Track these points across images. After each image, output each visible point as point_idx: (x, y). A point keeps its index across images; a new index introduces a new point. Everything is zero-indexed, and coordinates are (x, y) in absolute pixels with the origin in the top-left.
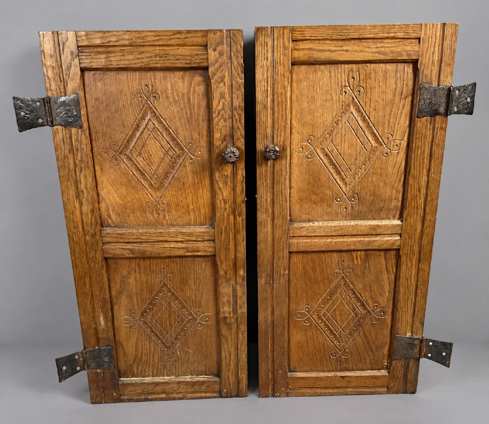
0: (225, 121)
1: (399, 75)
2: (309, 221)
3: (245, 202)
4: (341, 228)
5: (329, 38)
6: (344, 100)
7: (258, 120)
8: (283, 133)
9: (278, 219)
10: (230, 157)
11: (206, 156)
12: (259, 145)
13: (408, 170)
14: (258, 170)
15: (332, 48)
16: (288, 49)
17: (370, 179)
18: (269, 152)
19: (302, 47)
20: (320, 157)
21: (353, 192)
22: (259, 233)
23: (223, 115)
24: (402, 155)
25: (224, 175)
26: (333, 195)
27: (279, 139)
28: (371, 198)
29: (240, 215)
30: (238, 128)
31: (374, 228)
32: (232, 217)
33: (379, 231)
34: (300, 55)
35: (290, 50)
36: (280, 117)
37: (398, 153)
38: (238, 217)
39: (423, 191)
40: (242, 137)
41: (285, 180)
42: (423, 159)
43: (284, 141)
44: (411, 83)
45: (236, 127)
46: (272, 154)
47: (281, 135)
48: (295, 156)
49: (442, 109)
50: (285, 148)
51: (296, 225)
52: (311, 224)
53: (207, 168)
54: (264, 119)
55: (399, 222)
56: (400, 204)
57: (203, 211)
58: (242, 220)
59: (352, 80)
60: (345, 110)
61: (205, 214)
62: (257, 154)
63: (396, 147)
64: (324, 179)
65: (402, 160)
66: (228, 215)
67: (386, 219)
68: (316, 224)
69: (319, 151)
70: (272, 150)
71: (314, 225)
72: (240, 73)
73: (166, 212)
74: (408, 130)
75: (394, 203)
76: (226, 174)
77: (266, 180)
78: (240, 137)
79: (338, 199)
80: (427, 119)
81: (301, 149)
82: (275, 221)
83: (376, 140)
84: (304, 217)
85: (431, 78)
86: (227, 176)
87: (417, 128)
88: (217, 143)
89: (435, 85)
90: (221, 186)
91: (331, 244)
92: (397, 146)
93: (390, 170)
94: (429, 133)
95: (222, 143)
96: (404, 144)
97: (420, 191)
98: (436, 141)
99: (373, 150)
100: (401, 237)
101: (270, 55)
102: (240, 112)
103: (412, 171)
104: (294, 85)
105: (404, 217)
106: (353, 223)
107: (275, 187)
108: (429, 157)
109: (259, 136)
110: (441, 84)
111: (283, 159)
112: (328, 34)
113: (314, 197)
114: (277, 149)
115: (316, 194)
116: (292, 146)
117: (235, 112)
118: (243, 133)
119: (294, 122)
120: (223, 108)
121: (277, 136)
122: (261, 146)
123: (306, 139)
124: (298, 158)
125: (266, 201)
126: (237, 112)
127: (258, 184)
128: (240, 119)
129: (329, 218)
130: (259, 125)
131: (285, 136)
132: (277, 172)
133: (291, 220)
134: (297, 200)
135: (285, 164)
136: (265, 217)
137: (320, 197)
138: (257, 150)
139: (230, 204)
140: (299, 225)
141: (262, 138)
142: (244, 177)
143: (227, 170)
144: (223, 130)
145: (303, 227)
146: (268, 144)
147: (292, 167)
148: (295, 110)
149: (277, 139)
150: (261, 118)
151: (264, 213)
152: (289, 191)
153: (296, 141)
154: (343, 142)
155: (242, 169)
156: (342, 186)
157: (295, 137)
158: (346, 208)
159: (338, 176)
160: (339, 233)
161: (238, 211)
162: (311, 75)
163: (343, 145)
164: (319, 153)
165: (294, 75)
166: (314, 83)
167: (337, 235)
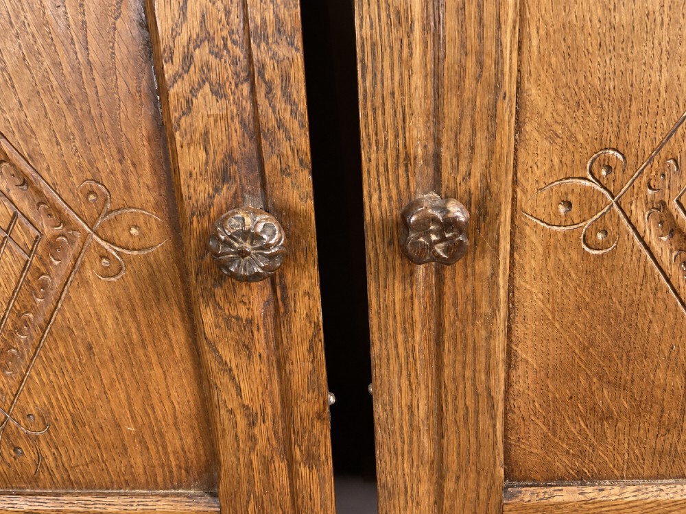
0: (218, 93)
2: (581, 478)
3: (327, 414)
7: (364, 84)
8: (481, 141)
9: (458, 479)
10: (242, 253)
11: (158, 243)
12: (375, 196)
18: (422, 226)
20: (641, 239)
23: (206, 68)
25: (238, 318)
27: (463, 168)
29: (311, 459)
30: (281, 124)
32: (280, 466)
36: (471, 64)
38: (303, 471)
40: (301, 162)
41: (490, 336)
43: (486, 176)
45: (268, 119)
46: (434, 238)
47: (472, 148)
48: (533, 239)
50: (490, 206)
51: (527, 497)
52: (591, 492)
53: (170, 289)
54: (390, 77)
57: (174, 441)
58: (322, 480)
61: (183, 449)
62: (369, 234)
64: (656, 329)
66: (267, 464)
68: (612, 493)
69: (639, 214)
70: (434, 220)
71: (600, 497)
73: (43, 443)
76: (243, 311)
78: (295, 165)
81: (562, 209)
82: (450, 486)
84: (561, 463)
86: (250, 322)
88: (196, 190)
90: (227, 354)
95: (217, 190)
102: (283, 51)
107: (447, 359)
109: (371, 158)
111: (483, 251)
114: (457, 211)
115: (616, 385)
116: (520, 196)
118: (304, 143)
119: (532, 89)
120: (205, 35)
121: (458, 155)
122: (385, 202)
123: (588, 165)
124: (547, 247)
125: (412, 414)
126: (269, 49)
127: (375, 350)
128: (286, 78)
129: (662, 471)
130: (374, 110)
131: (491, 152)
132: (455, 304)
133: (515, 475)
134: (537, 404)
135: (489, 274)
136: (407, 470)
137: (632, 396)
138: (368, 218)
139: (269, 423)
140: (541, 496)
141: (386, 166)
142: (317, 325)
143: (245, 299)
144: (217, 135)
145: (560, 503)
146: (415, 193)
147: (518, 281)
148: (542, 32)
149: (456, 168)
150: (379, 76)
151: (403, 455)
152: (502, 375)
153: (538, 172)
155: (306, 293)
157: (538, 155)
161: (304, 448)
164: (641, 226)
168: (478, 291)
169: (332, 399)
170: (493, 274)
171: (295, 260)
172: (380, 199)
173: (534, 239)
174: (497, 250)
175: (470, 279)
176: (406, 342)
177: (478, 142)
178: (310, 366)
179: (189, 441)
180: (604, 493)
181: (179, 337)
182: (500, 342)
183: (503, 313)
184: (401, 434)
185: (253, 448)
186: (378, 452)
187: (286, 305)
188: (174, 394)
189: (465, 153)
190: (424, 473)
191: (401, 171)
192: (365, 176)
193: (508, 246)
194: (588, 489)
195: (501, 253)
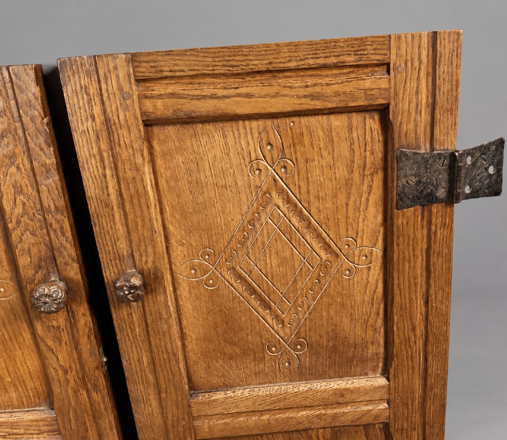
0: (33, 234)
1: (355, 135)
2: (226, 387)
4: (284, 397)
5: (210, 72)
6: (258, 184)
7: (96, 229)
8: (150, 250)
9: (166, 392)
10: (45, 303)
11: (13, 294)
12: (108, 272)
13: (389, 297)
14: (114, 316)
15: (220, 92)
16: (130, 97)
17: (324, 314)
19: (158, 93)
20: (228, 282)
21: (298, 335)
22: (136, 415)
23: (27, 225)
24: (376, 273)
25: (53, 326)
26: (262, 343)
27: (144, 259)
28: (331, 344)
29: (95, 387)
30: (62, 246)
31: (342, 393)
32: (83, 393)
33: (348, 397)
34: (158, 107)
35: (135, 97)
36: (139, 221)
37: (369, 268)
38: (94, 394)
39: (420, 330)
40: (73, 260)
42: (415, 278)
43: (154, 262)
44: (379, 148)
45: (56, 243)
46: (127, 292)
47: (146, 252)
49: (441, 193)
50: (159, 274)
51: (200, 397)
52: (230, 393)
53: (20, 313)
54: (107, 226)
55: (382, 381)
56: (382, 350)
57: (30, 384)
58: (103, 398)
59: (269, 147)
60: (265, 200)
61: (35, 388)
62: (107, 287)
63: (364, 258)
64: (243, 319)
65: (377, 280)
66: (76, 392)
67: (361, 375)
68: (239, 392)
69: (226, 273)
70: (126, 286)
72: (44, 146)
74: (382, 230)
75: (371, 350)
76: (55, 323)
77: (133, 330)
78: (70, 261)
79: (274, 349)
80: (415, 210)
81: (193, 271)
82: (163, 395)
83: (327, 247)
84: (215, 380)
85: (417, 139)
86: (58, 328)
87: (398, 227)
88: (27, 272)
89: (424, 149)
90: (50, 343)
91: (269, 423)
92: (366, 256)
93: (358, 298)
94: (422, 234)
95: (37, 272)
96: (378, 251)
97: (414, 329)
98: (435, 247)
99: (325, 266)
100: (388, 403)
101: (97, 110)
102: (59, 217)
103: (397, 299)
104: (159, 162)
105: (392, 371)
106: (303, 387)
107: (152, 339)
108: (424, 274)
109: (104, 257)
110: (437, 146)
112: (208, 66)
113: (229, 349)
115: (233, 344)
116: (173, 267)
117: (50, 218)
119: (171, 228)
120: (25, 212)
121: (141, 255)
122: (113, 275)
123: (200, 254)
124: (190, 288)
125: (140, 364)
126: (53, 216)
127: (118, 337)
128: (62, 228)
129: (261, 381)
130: (101, 238)
131: (155, 253)
132: (151, 315)
133: (194, 388)
134: (199, 355)
135: (163, 301)
136: (143, 390)
138: (106, 281)
139: (74, 373)
140: (207, 397)
141: (111, 260)
142: (90, 328)
143: (55, 318)
144: (34, 250)
145: (215, 400)
146: (126, 269)
147: (181, 303)
149: (141, 260)
150: (101, 225)
151: (139, 383)
152: (179, 344)
153: (179, 258)
154: (268, 256)
155: (83, 314)
156: (276, 327)
157: (178, 252)
158: (289, 363)
159: (268, 311)
160: (282, 405)
161: (92, 383)
162: (189, 144)
163: (268, 261)
164: (227, 277)
165: (155, 144)
166: (197, 157)
167: (277, 408)
168: (160, 308)
169: (105, 360)
170: (165, 301)
171: (76, 300)
173: (184, 285)
174: (165, 291)
175: (156, 303)
176: (132, 332)
177: (148, 250)
178: (89, 346)
179: (38, 383)
180: (235, 393)
181: (27, 335)
182: (175, 329)
183: (174, 316)
184: (137, 373)
185: (68, 385)
186: (127, 383)
187: (74, 318)
188: (28, 362)
190: (152, 391)
191: (118, 262)
192: (102, 265)
193: (171, 289)
194: (228, 392)
195: (168, 292)
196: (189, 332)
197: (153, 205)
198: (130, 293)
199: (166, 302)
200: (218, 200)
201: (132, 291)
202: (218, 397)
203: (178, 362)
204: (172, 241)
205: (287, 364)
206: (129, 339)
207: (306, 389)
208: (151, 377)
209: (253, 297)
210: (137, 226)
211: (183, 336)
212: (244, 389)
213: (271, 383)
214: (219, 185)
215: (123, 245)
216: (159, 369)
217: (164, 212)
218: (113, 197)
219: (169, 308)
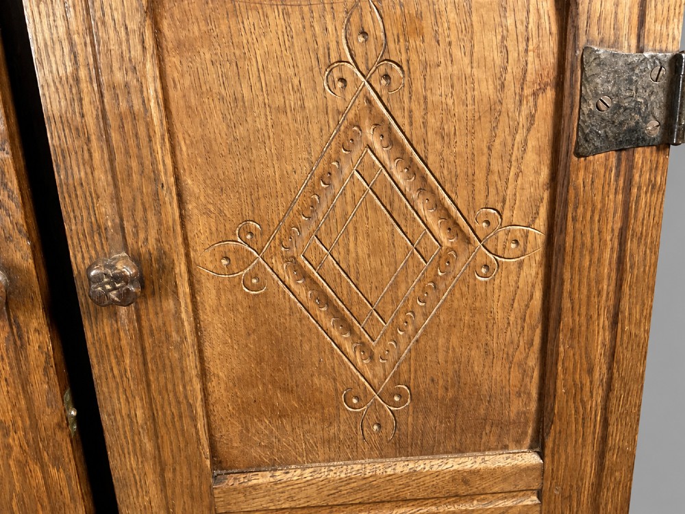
1: (510, 22)
2: (273, 466)
4: (368, 483)
6: (341, 106)
7: (60, 177)
8: (151, 216)
9: (174, 470)
12: (79, 256)
13: (553, 313)
14: (88, 335)
17: (441, 341)
18: (98, 279)
20: (284, 283)
21: (396, 378)
24: (532, 271)
26: (336, 390)
27: (142, 236)
28: (450, 394)
29: (57, 461)
31: (465, 478)
32: (35, 468)
33: (477, 485)
36: (134, 164)
37: (521, 264)
38: (52, 470)
39: (600, 372)
40: (20, 232)
42: (598, 282)
43: (159, 241)
44: (550, 46)
46: (108, 287)
47: (146, 221)
49: (653, 128)
50: (166, 262)
51: (230, 481)
52: (279, 475)
54: (79, 173)
55: (533, 459)
56: (533, 406)
58: (69, 479)
59: (361, 39)
60: (348, 138)
62: (78, 284)
63: (513, 246)
64: (306, 347)
65: (533, 286)
66: (22, 465)
67: (496, 449)
68: (294, 474)
69: (281, 268)
70: (107, 275)
71: (285, 477)
74: (546, 195)
75: (516, 406)
77: (120, 361)
78: (16, 234)
79: (355, 401)
80: (607, 159)
81: (224, 262)
82: (169, 476)
83: (453, 227)
84: (255, 452)
85: (616, 28)
87: (576, 189)
89: (628, 45)
92: (517, 242)
93: (500, 315)
94: (614, 201)
96: (538, 234)
97: (590, 371)
98: (636, 226)
99: (446, 258)
100: (539, 497)
103: (567, 319)
104: (172, 60)
105: (549, 443)
106: (401, 466)
107: (152, 377)
108: (614, 275)
109: (72, 228)
110: (649, 43)
111: (167, 295)
113: (280, 399)
115: (286, 390)
116: (192, 254)
119: (188, 181)
121: (136, 227)
122: (87, 259)
123: (237, 232)
124: (218, 290)
125: (131, 422)
127: (95, 371)
129: (332, 455)
130: (70, 195)
131: (160, 223)
132: (152, 334)
133: (220, 464)
134: (231, 409)
135: (173, 311)
136: (134, 466)
137: (299, 397)
138: (75, 272)
139: (21, 434)
140: (242, 480)
141: (84, 235)
142: (47, 354)
145: (255, 485)
146: (111, 254)
147: (202, 316)
148: (188, 142)
149: (136, 234)
150: (69, 172)
151: (129, 453)
152: (198, 386)
153: (203, 237)
154: (352, 239)
155: (36, 330)
156: (359, 363)
157: (200, 227)
158: (379, 425)
159: (348, 335)
160: (364, 496)
161: (50, 452)
162: (224, 28)
163: (352, 246)
164: (281, 272)
165: (165, 25)
166: (237, 52)
167: (357, 501)
168: (167, 323)
169: (73, 413)
170: (176, 310)
171: (24, 305)
172: (83, 257)
173: (208, 285)
174: (176, 293)
175: (160, 315)
176: (118, 364)
177: (149, 217)
178: (46, 386)
180: (289, 475)
182: (191, 363)
183: (190, 339)
184: (126, 437)
185: (9, 456)
186: (109, 453)
187: (21, 337)
189: (141, 225)
190: (149, 467)
191: (96, 238)
192: (69, 242)
193: (188, 290)
194: (278, 473)
195: (181, 295)
196: (214, 367)
197: (158, 135)
198: (115, 288)
199: (178, 312)
200: (271, 135)
201: (117, 285)
202: (261, 481)
203: (194, 419)
204: (190, 207)
205: (376, 427)
206: (114, 376)
207: (406, 470)
208: (149, 446)
209: (324, 309)
210: (129, 175)
211: (204, 374)
212: (304, 469)
213: (349, 459)
214: (273, 106)
215: (106, 209)
216: (163, 431)
217: (178, 153)
218: (91, 121)
219: (183, 323)
